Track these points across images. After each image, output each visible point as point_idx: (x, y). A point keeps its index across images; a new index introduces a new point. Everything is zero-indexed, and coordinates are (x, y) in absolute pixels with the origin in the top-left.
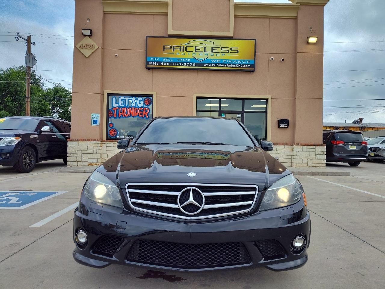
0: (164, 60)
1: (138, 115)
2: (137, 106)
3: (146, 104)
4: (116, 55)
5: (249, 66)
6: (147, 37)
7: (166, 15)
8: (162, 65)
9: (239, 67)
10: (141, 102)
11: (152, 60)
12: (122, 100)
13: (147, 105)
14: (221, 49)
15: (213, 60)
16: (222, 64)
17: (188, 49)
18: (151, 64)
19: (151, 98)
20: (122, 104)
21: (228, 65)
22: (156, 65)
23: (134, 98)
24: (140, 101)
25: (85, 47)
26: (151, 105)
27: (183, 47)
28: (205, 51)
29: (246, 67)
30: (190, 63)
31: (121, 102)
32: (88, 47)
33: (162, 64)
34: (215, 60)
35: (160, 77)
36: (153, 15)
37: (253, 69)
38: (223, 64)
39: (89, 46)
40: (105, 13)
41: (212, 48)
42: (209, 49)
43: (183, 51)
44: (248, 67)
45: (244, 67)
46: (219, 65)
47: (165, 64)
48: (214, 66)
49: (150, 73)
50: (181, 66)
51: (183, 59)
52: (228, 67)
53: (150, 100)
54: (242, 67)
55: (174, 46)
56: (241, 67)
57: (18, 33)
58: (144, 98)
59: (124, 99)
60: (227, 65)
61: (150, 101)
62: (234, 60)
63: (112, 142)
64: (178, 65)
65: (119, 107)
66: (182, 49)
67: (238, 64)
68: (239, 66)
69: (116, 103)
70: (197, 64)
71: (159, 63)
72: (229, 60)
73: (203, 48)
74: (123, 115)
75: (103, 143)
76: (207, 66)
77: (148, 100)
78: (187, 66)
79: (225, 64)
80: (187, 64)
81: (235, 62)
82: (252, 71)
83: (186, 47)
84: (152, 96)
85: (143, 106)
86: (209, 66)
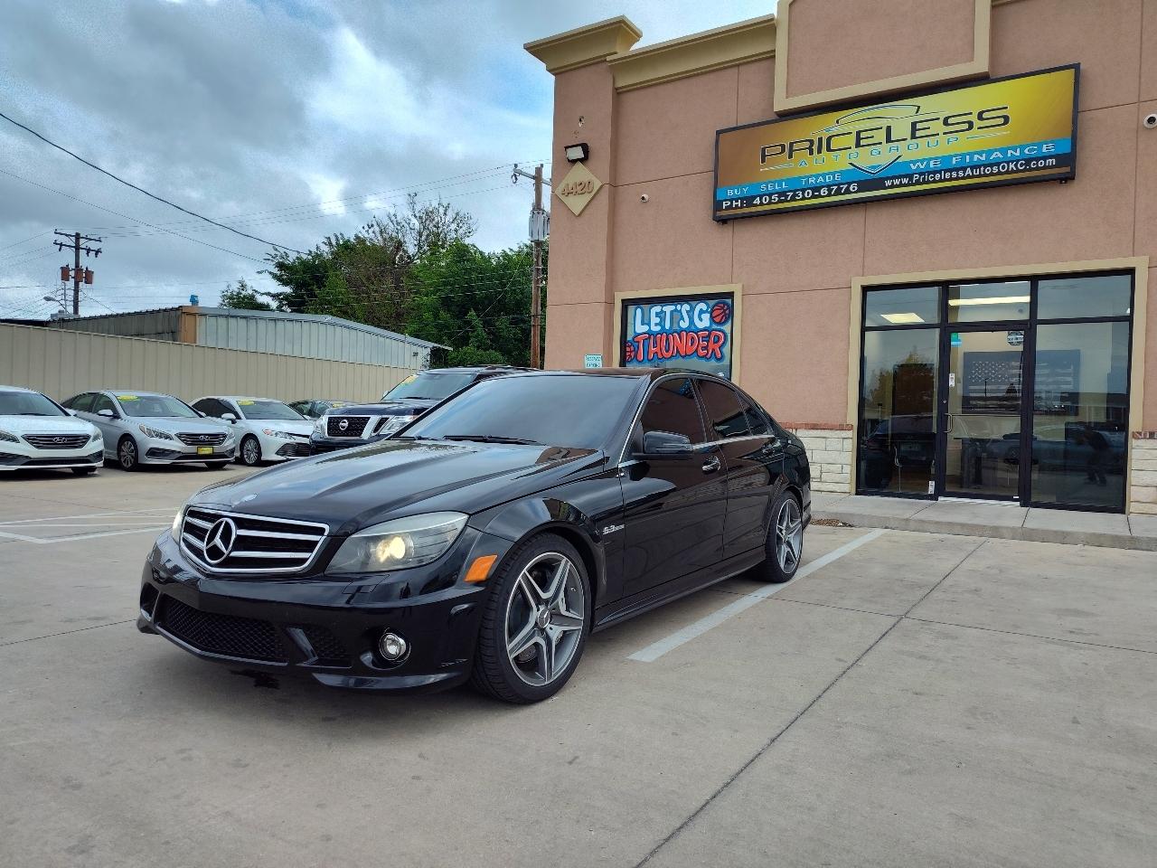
0: (763, 188)
1: (696, 350)
2: (693, 328)
3: (716, 319)
4: (643, 198)
5: (1052, 161)
6: (718, 133)
7: (771, 56)
8: (756, 205)
10: (703, 316)
11: (730, 193)
12: (657, 315)
13: (720, 323)
14: (946, 122)
15: (914, 162)
16: (946, 171)
17: (835, 144)
18: (727, 208)
19: (729, 301)
20: (656, 324)
21: (969, 171)
22: (742, 207)
23: (686, 307)
24: (701, 312)
25: (574, 191)
26: (729, 323)
27: (820, 139)
28: (889, 140)
29: (1038, 169)
30: (838, 185)
31: (655, 320)
32: (579, 188)
33: (757, 201)
34: (923, 161)
35: (753, 239)
36: (738, 65)
37: (1068, 169)
38: (950, 171)
39: (581, 187)
40: (618, 93)
41: (914, 125)
42: (902, 130)
43: (819, 152)
44: (1045, 168)
45: (1031, 169)
46: (938, 177)
47: (766, 200)
48: (918, 183)
49: (727, 231)
50: (814, 197)
51: (817, 176)
52: (969, 177)
53: (726, 307)
54: (1021, 171)
55: (791, 144)
56: (1018, 171)
57: (516, 166)
58: (712, 303)
59: (662, 311)
60: (964, 169)
61: (727, 312)
62: (990, 152)
64: (804, 198)
65: (650, 333)
66: (815, 148)
67: (1008, 163)
68: (1012, 166)
69: (643, 323)
70: (864, 185)
71: (749, 201)
72: (972, 155)
73: (884, 131)
74: (659, 354)
76: (897, 186)
77: (722, 308)
78: (829, 195)
79: (957, 170)
80: (830, 191)
81: (997, 155)
82: (1068, 178)
83: (829, 139)
84: (731, 295)
85: (708, 324)
86: (901, 185)
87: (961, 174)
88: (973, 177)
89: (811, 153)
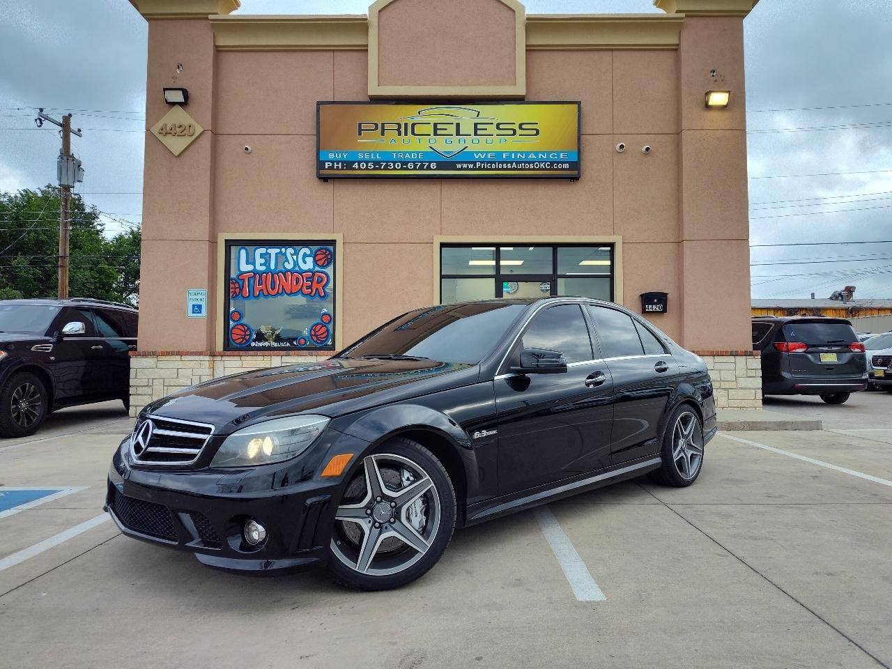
0: (361, 157)
1: (301, 289)
2: (297, 269)
3: (319, 263)
4: (246, 149)
5: (566, 166)
6: (319, 104)
7: (364, 50)
8: (355, 169)
9: (542, 169)
10: (307, 259)
11: (331, 156)
12: (262, 256)
13: (322, 266)
14: (498, 128)
15: (477, 153)
16: (499, 163)
17: (418, 129)
18: (330, 168)
19: (331, 248)
20: (261, 265)
21: (514, 165)
22: (342, 169)
23: (290, 251)
24: (305, 255)
25: (173, 132)
26: (331, 267)
27: (406, 124)
28: (458, 133)
29: (558, 169)
30: (422, 162)
31: (259, 261)
32: (178, 130)
33: (356, 166)
34: (482, 153)
35: (352, 197)
36: (334, 51)
37: (575, 173)
38: (503, 163)
39: (181, 129)
40: (218, 50)
41: (476, 125)
42: (467, 128)
43: (406, 134)
44: (562, 169)
45: (554, 169)
46: (493, 166)
47: (363, 166)
48: (480, 169)
49: (329, 188)
50: (402, 169)
51: (405, 153)
52: (514, 169)
53: (328, 253)
54: (548, 170)
55: (383, 124)
56: (546, 169)
57: (41, 110)
58: (315, 248)
59: (267, 253)
60: (511, 163)
61: (329, 257)
62: (528, 153)
63: (238, 358)
64: (394, 169)
65: (255, 273)
66: (403, 130)
67: (539, 162)
68: (542, 165)
69: (247, 263)
70: (441, 165)
71: (348, 165)
72: (516, 153)
73: (454, 126)
74: (265, 290)
75: (216, 358)
76: (465, 169)
77: (325, 253)
78: (415, 169)
79: (507, 163)
80: (415, 166)
81: (532, 156)
82: (575, 179)
83: (413, 125)
84: (333, 242)
85: (312, 267)
86: (468, 169)
87: (509, 165)
88: (517, 169)
89: (400, 134)
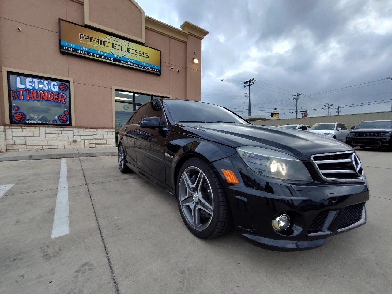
0: (81, 48)
1: (53, 99)
2: (50, 90)
3: (62, 89)
4: (18, 29)
5: (157, 70)
6: (60, 19)
7: (82, 4)
8: (78, 53)
9: (150, 70)
10: (55, 87)
11: (67, 44)
12: (30, 82)
13: (63, 91)
14: (136, 52)
15: (129, 59)
17: (106, 44)
18: (66, 49)
19: (67, 84)
20: (30, 86)
21: (141, 66)
22: (73, 51)
23: (46, 82)
26: (68, 91)
27: (101, 41)
28: (121, 50)
30: (108, 57)
31: (28, 84)
33: (79, 51)
34: (130, 59)
35: (77, 64)
37: (160, 73)
38: (137, 64)
42: (125, 49)
43: (101, 44)
44: (156, 71)
45: (153, 71)
46: (134, 64)
47: (83, 52)
48: (129, 65)
49: (65, 59)
50: (100, 58)
51: (101, 52)
52: (141, 68)
53: (66, 85)
55: (91, 38)
58: (59, 83)
59: (33, 81)
60: (140, 65)
61: (67, 87)
62: (145, 63)
63: (20, 128)
64: (96, 57)
65: (26, 89)
66: (100, 42)
68: (150, 68)
69: (21, 84)
70: (115, 60)
71: (76, 50)
72: (142, 62)
73: (120, 47)
74: (33, 98)
76: (124, 64)
78: (105, 59)
79: (139, 65)
81: (147, 65)
82: (159, 75)
83: (104, 42)
84: (69, 82)
85: (58, 90)
86: (125, 64)
87: (139, 66)
88: (142, 68)
89: (98, 43)
